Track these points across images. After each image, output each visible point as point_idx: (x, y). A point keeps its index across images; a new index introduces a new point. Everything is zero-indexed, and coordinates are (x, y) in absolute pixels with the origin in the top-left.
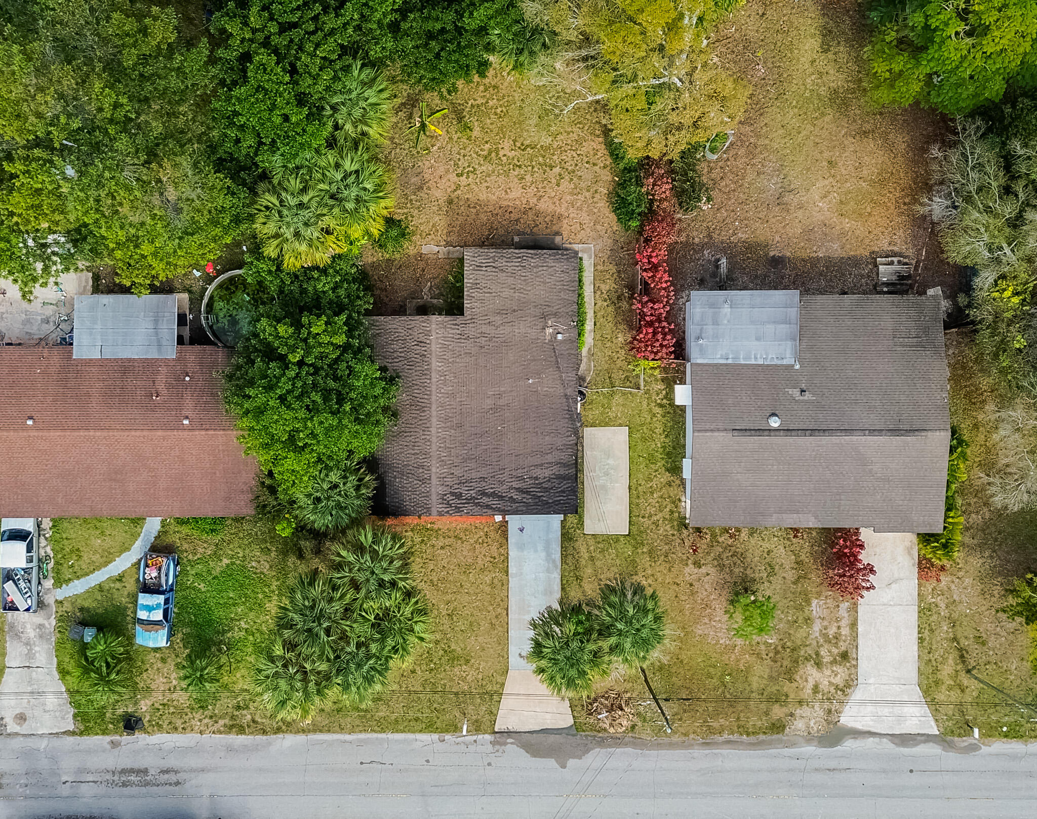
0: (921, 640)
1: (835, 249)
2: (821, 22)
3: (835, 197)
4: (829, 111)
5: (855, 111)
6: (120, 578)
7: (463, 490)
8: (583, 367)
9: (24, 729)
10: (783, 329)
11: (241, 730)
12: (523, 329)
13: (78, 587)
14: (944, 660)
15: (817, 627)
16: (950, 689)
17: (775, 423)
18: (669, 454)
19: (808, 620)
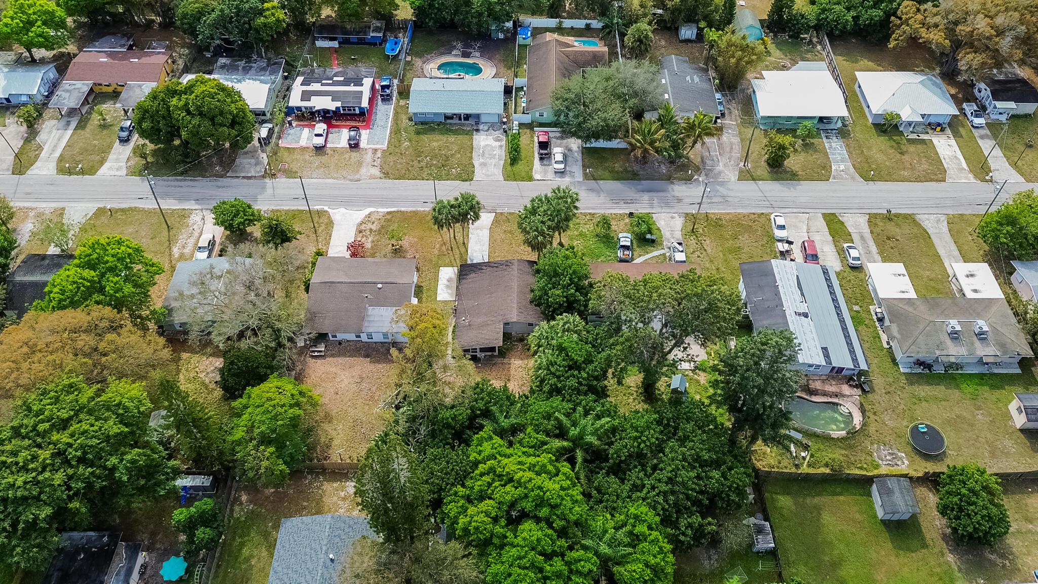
0: (330, 236)
1: (341, 360)
2: (330, 452)
3: (338, 380)
4: (334, 414)
5: (322, 414)
6: (640, 256)
7: (505, 267)
8: (454, 320)
9: (671, 215)
10: (371, 319)
11: (590, 214)
12: (479, 320)
13: (656, 253)
14: (322, 231)
15: (370, 240)
16: (322, 223)
17: (380, 286)
18: (421, 291)
19: (373, 242)
